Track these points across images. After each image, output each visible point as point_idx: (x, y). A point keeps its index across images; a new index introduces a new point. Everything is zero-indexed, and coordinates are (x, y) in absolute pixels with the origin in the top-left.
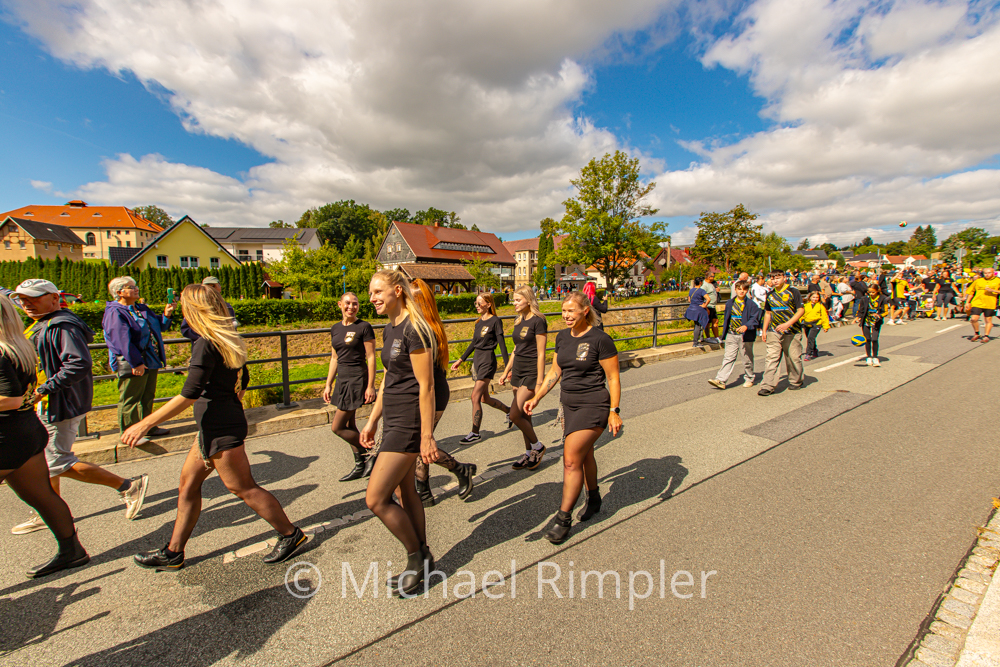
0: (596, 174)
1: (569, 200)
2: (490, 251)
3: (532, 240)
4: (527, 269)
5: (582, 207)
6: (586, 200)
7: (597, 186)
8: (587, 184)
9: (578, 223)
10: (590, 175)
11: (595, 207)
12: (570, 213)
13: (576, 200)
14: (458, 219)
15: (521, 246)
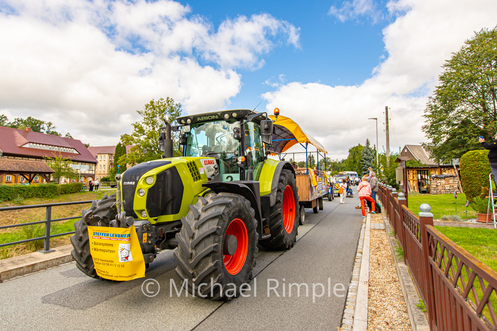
0: (154, 109)
1: (136, 123)
2: (75, 152)
3: (111, 147)
4: (107, 167)
5: (144, 128)
6: (147, 124)
7: (154, 116)
8: (149, 114)
9: (142, 138)
10: (151, 108)
11: (154, 129)
12: (137, 131)
13: (141, 123)
14: (53, 128)
15: (103, 150)
